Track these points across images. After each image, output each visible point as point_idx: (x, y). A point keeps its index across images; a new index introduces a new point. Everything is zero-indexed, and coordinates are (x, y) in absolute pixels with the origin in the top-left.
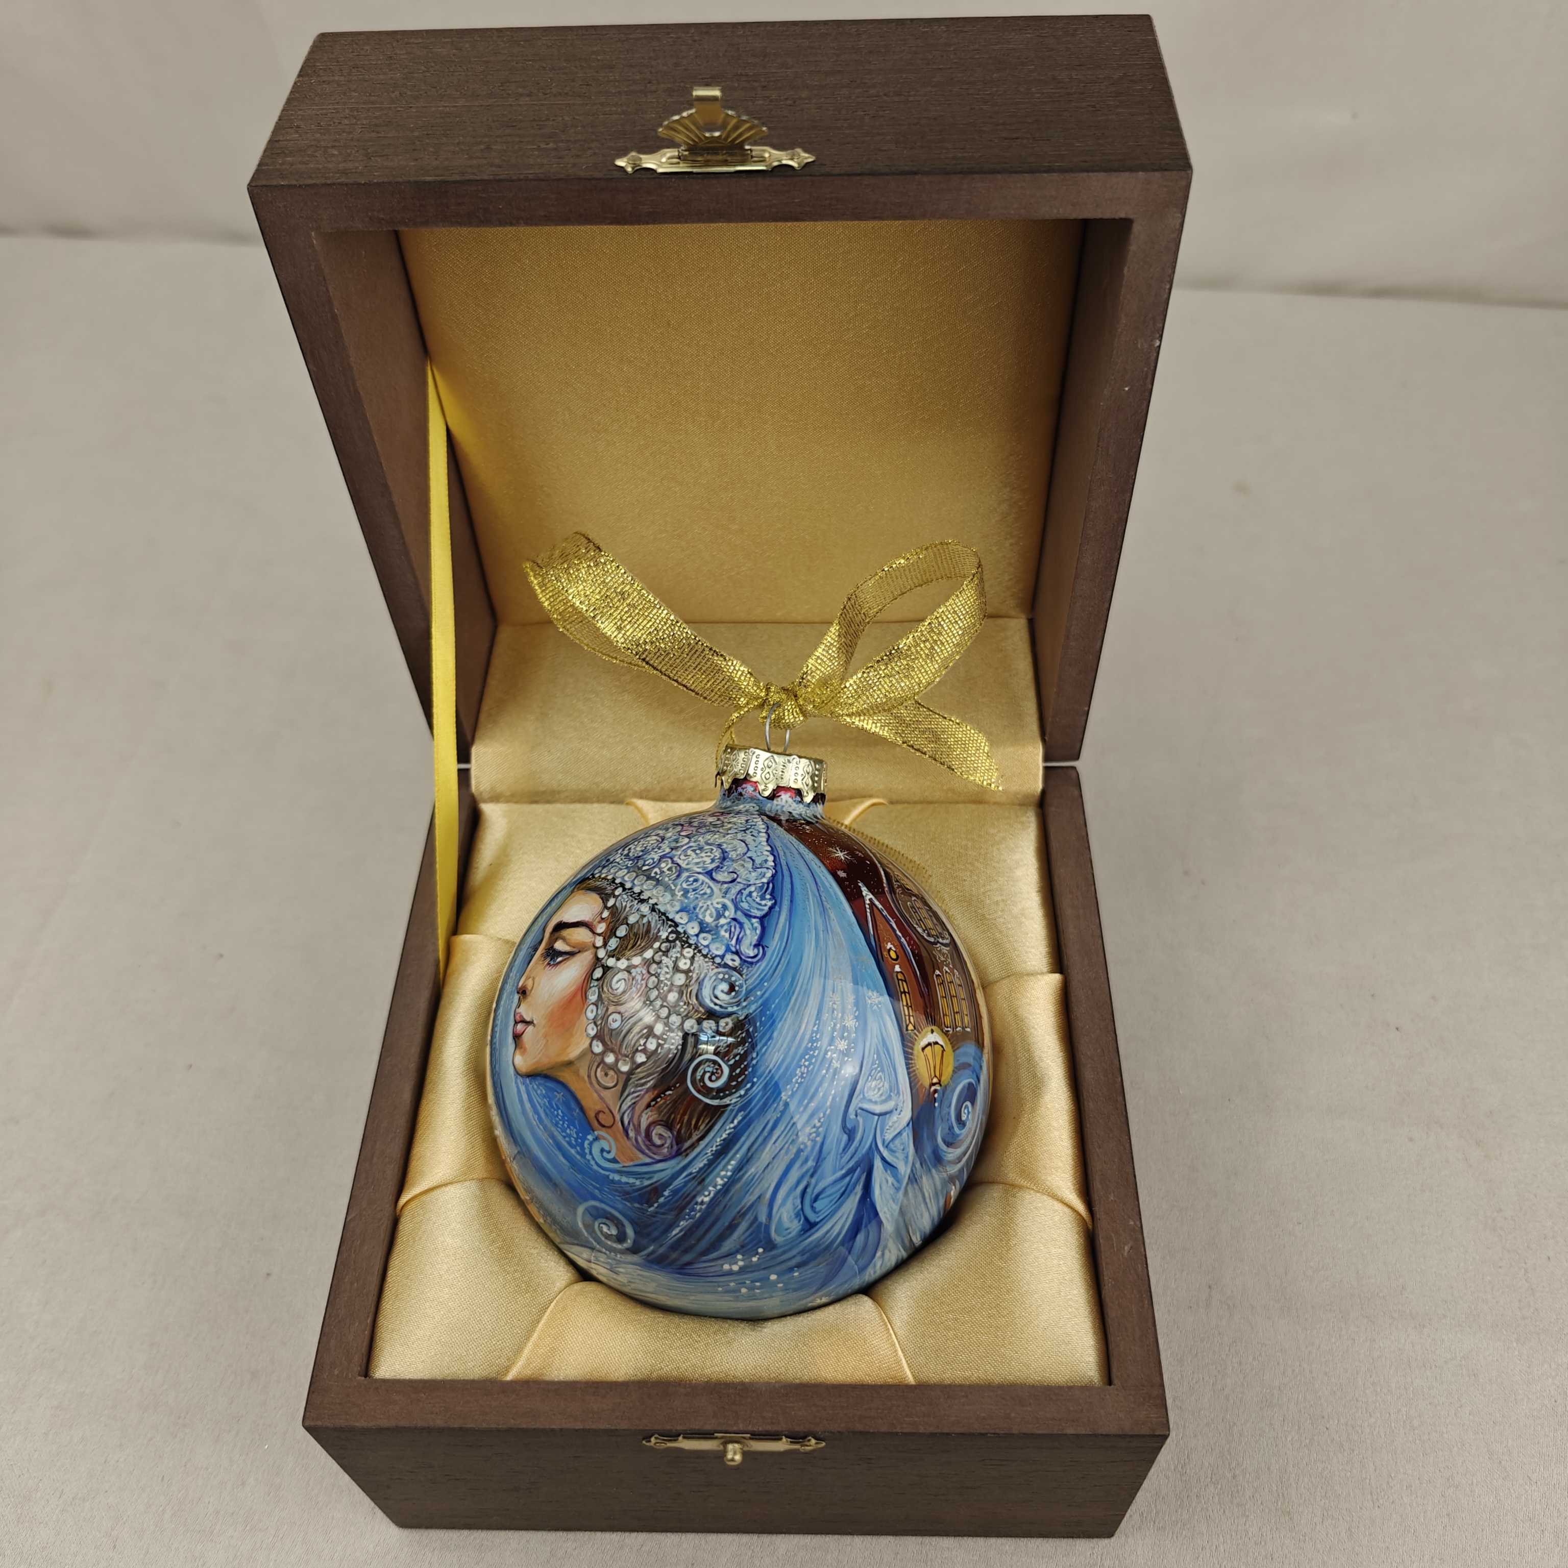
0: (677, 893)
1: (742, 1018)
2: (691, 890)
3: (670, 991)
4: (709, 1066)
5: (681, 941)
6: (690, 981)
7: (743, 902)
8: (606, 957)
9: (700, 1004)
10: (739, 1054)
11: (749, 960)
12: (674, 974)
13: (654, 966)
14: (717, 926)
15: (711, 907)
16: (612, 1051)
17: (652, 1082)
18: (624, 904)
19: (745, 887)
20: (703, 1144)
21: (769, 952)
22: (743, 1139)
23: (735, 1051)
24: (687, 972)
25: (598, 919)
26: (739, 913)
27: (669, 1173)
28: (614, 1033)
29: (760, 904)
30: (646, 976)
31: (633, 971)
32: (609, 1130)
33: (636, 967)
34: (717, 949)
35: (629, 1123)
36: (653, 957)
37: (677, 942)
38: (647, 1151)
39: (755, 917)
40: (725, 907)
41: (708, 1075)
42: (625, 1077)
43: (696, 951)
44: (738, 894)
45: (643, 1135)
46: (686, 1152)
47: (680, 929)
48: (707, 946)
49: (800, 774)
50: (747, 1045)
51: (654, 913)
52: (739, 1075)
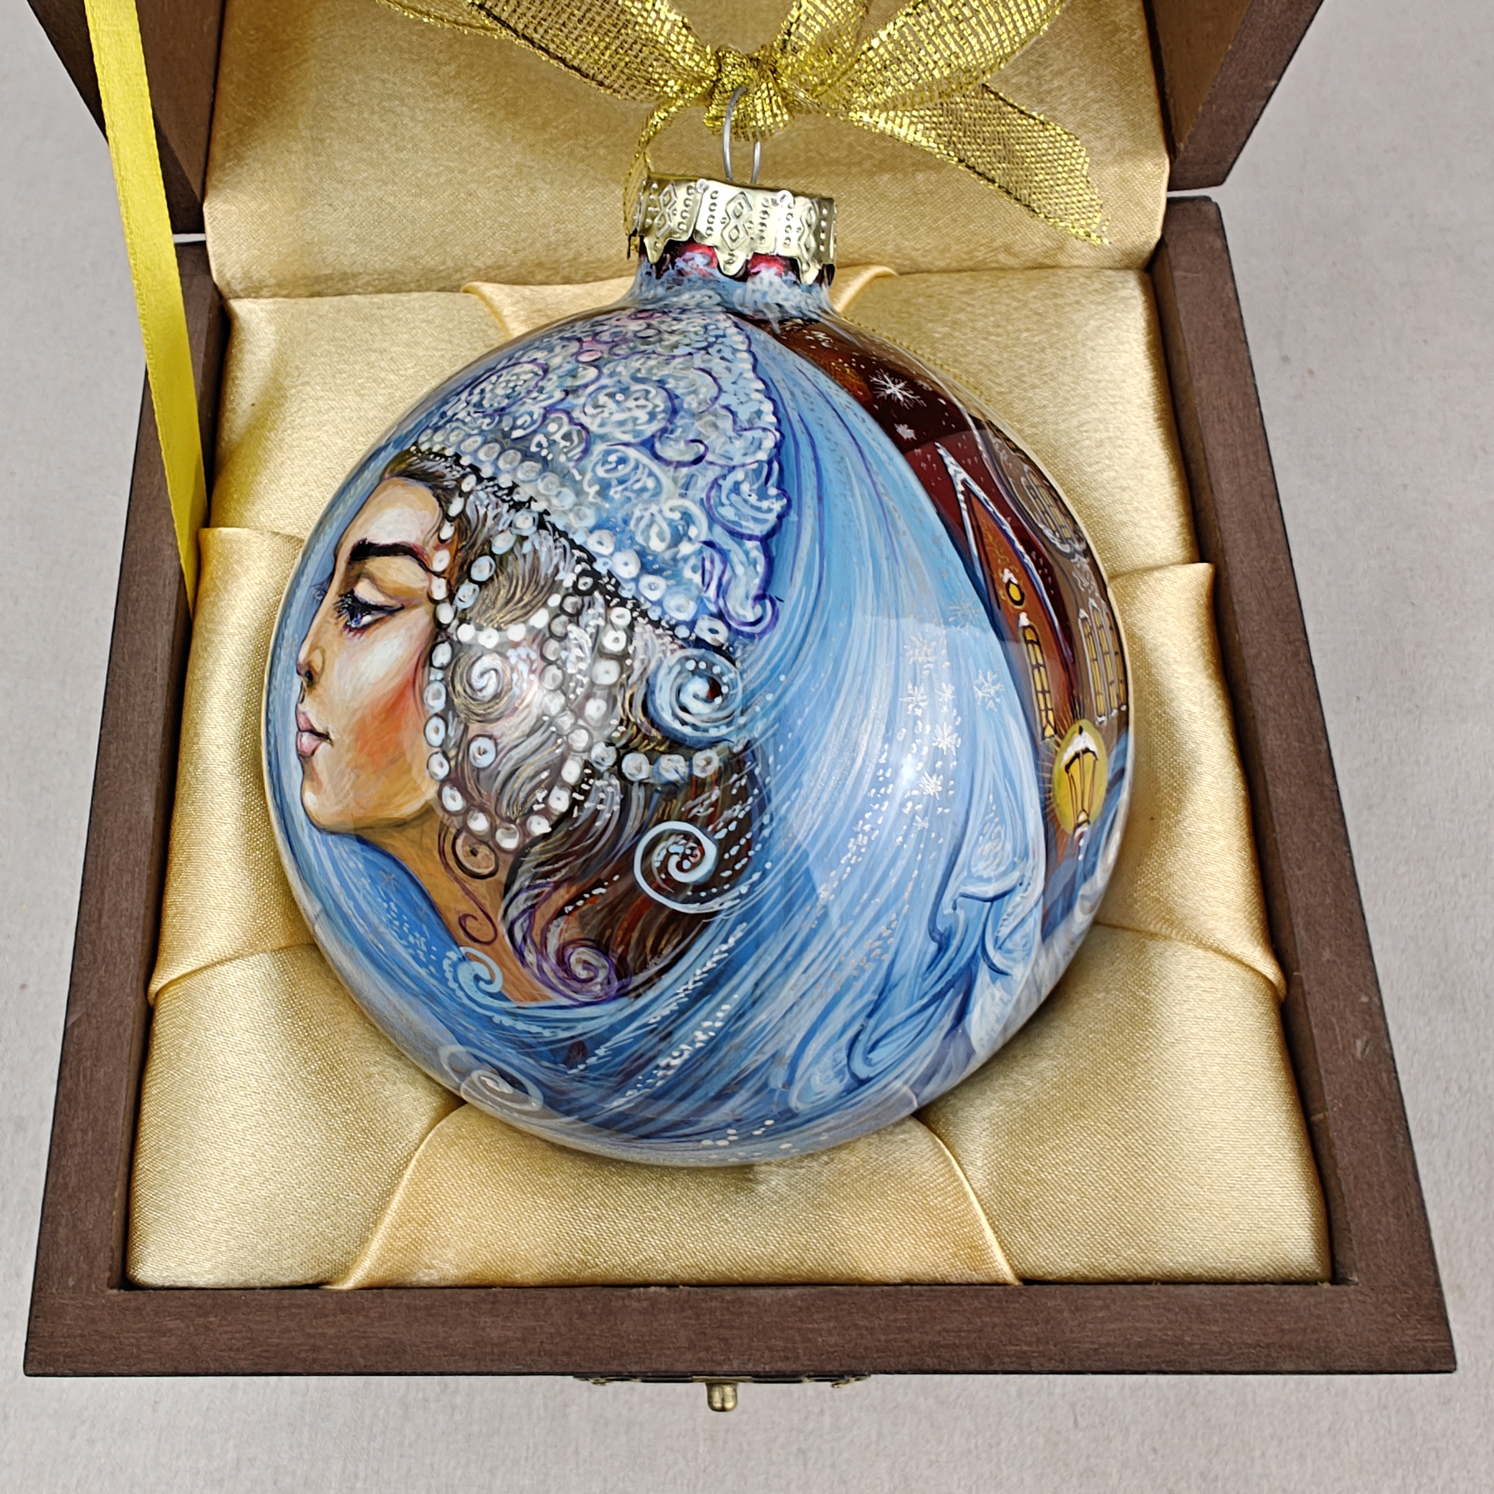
0: (586, 488)
1: (740, 747)
2: (614, 482)
3: (588, 696)
4: (676, 843)
5: (604, 592)
6: (628, 677)
7: (723, 505)
8: (456, 623)
9: (653, 723)
10: (736, 818)
11: (747, 629)
12: (594, 661)
13: (553, 645)
14: (674, 559)
15: (658, 518)
16: (483, 809)
17: (564, 871)
18: (482, 511)
19: (725, 471)
20: (667, 979)
21: (785, 611)
22: (746, 968)
23: (728, 814)
24: (621, 658)
25: (434, 541)
26: (718, 530)
27: (606, 1022)
28: (482, 775)
29: (759, 509)
30: (539, 664)
31: (511, 653)
32: (486, 948)
33: (516, 645)
34: (679, 609)
35: (524, 939)
36: (549, 626)
37: (597, 594)
38: (561, 987)
39: (751, 538)
40: (687, 518)
41: (674, 860)
42: (510, 859)
43: (635, 614)
44: (712, 488)
45: (553, 960)
46: (638, 991)
47: (599, 566)
48: (659, 603)
49: (794, 228)
50: (750, 800)
51: (543, 532)
52: (737, 858)
